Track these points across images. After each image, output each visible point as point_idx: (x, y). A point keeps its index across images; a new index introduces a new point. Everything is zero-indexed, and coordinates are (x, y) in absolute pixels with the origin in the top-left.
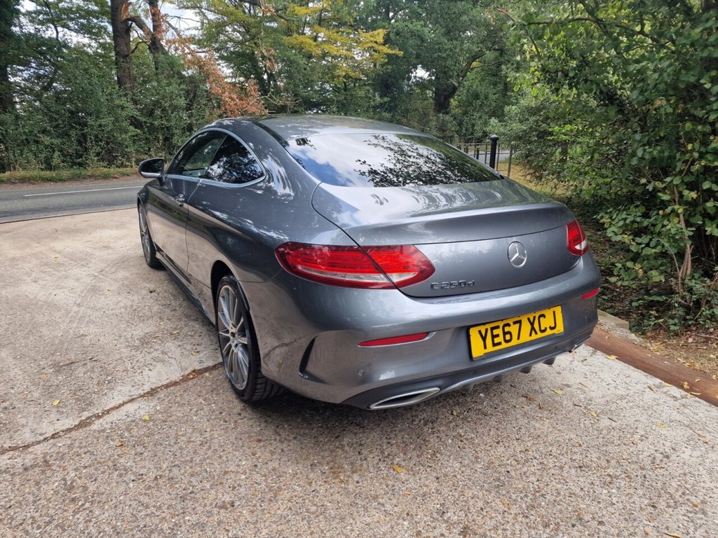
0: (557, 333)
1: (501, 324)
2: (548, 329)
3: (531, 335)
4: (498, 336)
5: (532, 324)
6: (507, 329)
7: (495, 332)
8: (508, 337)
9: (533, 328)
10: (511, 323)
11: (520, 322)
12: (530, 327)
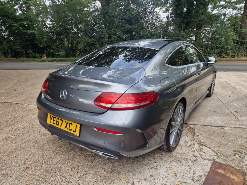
0: (75, 134)
1: (57, 118)
2: (72, 131)
3: (65, 128)
4: (55, 121)
5: (67, 124)
6: (58, 120)
7: (55, 119)
8: (58, 123)
9: (66, 126)
10: (60, 120)
11: (63, 121)
12: (65, 125)
